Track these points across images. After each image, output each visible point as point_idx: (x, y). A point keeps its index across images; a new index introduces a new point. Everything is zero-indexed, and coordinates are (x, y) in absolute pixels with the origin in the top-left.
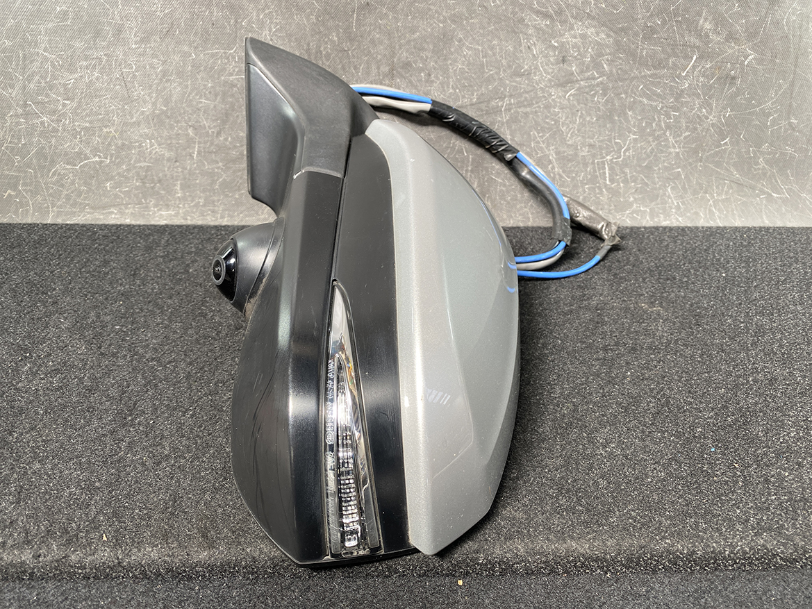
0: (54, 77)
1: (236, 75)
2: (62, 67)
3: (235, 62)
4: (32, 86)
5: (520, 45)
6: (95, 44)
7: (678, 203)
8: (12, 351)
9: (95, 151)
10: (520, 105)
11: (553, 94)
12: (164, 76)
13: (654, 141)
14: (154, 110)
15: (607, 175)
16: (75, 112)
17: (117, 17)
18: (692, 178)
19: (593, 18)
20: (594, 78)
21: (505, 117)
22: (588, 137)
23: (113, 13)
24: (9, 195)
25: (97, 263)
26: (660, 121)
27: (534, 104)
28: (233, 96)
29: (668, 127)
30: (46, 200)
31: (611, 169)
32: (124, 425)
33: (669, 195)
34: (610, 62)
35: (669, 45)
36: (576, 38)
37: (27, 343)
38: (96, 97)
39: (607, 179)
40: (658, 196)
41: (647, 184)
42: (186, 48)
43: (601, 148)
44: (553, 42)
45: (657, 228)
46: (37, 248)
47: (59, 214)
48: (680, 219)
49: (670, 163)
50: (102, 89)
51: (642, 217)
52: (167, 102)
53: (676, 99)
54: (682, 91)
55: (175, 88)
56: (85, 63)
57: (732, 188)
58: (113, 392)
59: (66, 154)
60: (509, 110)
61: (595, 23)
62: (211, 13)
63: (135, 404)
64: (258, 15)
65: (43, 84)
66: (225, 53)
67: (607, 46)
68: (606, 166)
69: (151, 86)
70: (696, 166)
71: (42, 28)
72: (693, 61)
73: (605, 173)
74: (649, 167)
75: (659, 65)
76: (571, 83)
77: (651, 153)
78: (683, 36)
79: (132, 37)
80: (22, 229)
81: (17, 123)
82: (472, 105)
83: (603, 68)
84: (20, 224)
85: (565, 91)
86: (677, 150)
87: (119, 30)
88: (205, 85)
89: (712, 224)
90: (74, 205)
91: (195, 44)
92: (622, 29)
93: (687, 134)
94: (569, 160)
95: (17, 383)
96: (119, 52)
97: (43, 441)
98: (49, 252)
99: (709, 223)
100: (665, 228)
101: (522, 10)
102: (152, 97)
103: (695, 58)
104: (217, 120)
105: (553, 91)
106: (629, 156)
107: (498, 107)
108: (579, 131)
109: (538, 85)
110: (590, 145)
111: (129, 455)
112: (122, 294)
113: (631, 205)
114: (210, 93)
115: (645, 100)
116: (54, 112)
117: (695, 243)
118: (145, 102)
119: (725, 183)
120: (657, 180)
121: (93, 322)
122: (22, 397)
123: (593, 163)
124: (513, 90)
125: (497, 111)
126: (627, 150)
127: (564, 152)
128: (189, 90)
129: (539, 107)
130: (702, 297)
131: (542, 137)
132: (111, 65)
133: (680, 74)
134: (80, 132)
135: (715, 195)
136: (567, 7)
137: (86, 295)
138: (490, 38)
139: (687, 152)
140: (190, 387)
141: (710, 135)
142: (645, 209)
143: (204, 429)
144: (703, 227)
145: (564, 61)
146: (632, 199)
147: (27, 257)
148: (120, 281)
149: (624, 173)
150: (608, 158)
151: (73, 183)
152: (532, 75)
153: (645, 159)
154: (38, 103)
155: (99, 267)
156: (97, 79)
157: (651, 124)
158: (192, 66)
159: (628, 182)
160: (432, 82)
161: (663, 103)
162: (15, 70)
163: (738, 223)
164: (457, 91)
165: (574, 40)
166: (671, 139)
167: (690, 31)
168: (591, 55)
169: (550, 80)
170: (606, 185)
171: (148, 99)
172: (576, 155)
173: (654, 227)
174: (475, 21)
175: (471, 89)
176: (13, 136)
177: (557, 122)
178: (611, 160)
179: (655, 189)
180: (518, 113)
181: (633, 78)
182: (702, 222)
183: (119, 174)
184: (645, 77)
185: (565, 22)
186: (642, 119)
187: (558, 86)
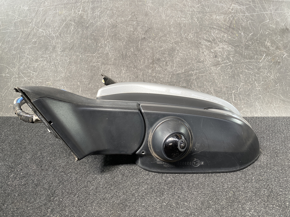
0: (30, 64)
1: (96, 63)
2: (33, 60)
3: (96, 58)
4: (22, 67)
5: (200, 52)
6: (45, 53)
7: (260, 108)
8: (7, 168)
10: (200, 73)
11: (212, 69)
12: (70, 63)
13: (250, 85)
14: (65, 75)
15: (233, 98)
16: (37, 77)
17: (54, 43)
18: (265, 99)
19: (226, 42)
20: (227, 63)
21: (194, 77)
22: (226, 84)
23: (53, 42)
24: (11, 106)
25: (42, 132)
26: (252, 78)
27: (205, 72)
28: (94, 70)
29: (255, 80)
30: (24, 108)
31: (235, 95)
32: (50, 201)
33: (257, 105)
34: (233, 57)
35: (254, 51)
36: (220, 49)
37: (13, 165)
38: (45, 71)
39: (233, 99)
40: (253, 105)
41: (248, 101)
42: (78, 54)
43: (230, 88)
44: (212, 50)
45: (253, 117)
46: (19, 126)
48: (261, 114)
49: (257, 93)
50: (47, 68)
51: (247, 113)
52: (70, 73)
53: (258, 70)
54: (260, 67)
55: (73, 68)
56: (41, 59)
57: (281, 102)
58: (46, 186)
60: (196, 75)
61: (227, 43)
62: (88, 41)
63: (55, 191)
64: (104, 42)
65: (26, 66)
66: (92, 55)
67: (232, 51)
68: (233, 94)
69: (65, 67)
70: (267, 94)
71: (27, 47)
72: (264, 57)
73: (232, 97)
74: (249, 95)
75: (251, 58)
76: (219, 65)
77: (250, 90)
78: (260, 48)
79: (59, 50)
80: (14, 119)
81: (15, 80)
82: (182, 73)
83: (231, 59)
84: (14, 117)
85: (216, 68)
86: (259, 89)
87: (54, 48)
88: (84, 67)
89: (274, 116)
91: (81, 52)
92: (237, 46)
93: (263, 82)
94: (218, 93)
95: (8, 182)
96: (54, 55)
97: (17, 208)
98: (24, 128)
99: (272, 115)
100: (256, 117)
101: (200, 39)
102: (65, 71)
103: (264, 55)
104: (89, 79)
105: (212, 68)
106: (241, 91)
107: (192, 73)
108: (222, 82)
109: (206, 66)
110: (226, 87)
111: (51, 215)
112: (51, 145)
113: (243, 109)
114: (86, 69)
115: (246, 70)
116: (29, 76)
117: (269, 123)
118: (62, 72)
119: (278, 100)
120: (252, 99)
121: (39, 156)
122: (9, 188)
123: (228, 93)
124: (197, 68)
125: (192, 75)
126: (240, 89)
127: (217, 89)
128: (78, 68)
129: (207, 73)
130: (276, 145)
131: (208, 84)
132: (50, 60)
133: (259, 61)
134: (38, 83)
135: (275, 105)
136: (217, 38)
137: (37, 145)
138: (188, 49)
139: (263, 89)
140: (77, 184)
141: (271, 83)
142: (248, 110)
143: (83, 203)
144: (271, 117)
145: (216, 57)
146: (243, 106)
147: (16, 130)
148: (50, 139)
149: (239, 97)
150: (233, 91)
152: (204, 62)
153: (247, 92)
154: (23, 73)
155: (42, 133)
156: (46, 65)
157: (249, 79)
158: (80, 60)
159: (241, 100)
160: (168, 65)
161: (253, 71)
162: (16, 62)
163: (284, 115)
164: (177, 68)
165: (219, 50)
166: (257, 84)
167: (262, 46)
168: (226, 55)
169: (211, 64)
170: (233, 102)
171: (63, 71)
172: (221, 90)
173: (252, 117)
174: (183, 43)
175: (182, 67)
176: (14, 85)
177: (214, 78)
178: (234, 92)
179: (252, 103)
180: (199, 76)
181: (242, 63)
182: (270, 115)
184: (246, 62)
185: (216, 43)
186: (245, 77)
187: (214, 66)
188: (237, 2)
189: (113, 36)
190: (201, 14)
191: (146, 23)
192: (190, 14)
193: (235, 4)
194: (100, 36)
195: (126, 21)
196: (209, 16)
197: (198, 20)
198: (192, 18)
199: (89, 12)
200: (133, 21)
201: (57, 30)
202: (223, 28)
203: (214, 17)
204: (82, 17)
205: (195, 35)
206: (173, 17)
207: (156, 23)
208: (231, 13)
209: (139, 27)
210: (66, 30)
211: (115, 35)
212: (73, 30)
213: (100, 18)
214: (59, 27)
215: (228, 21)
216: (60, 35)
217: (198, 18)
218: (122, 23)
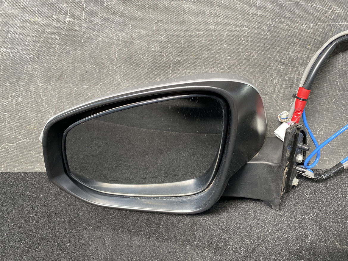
3: (100, 92)
5: (267, 79)
6: (18, 84)
7: (345, 155)
9: (24, 137)
11: (282, 103)
12: (59, 100)
16: (10, 118)
17: (30, 70)
23: (27, 68)
26: (342, 116)
27: (271, 109)
33: (341, 151)
36: (299, 75)
38: (22, 111)
40: (334, 152)
42: (71, 85)
44: (286, 77)
47: (7, 166)
49: (344, 137)
50: (24, 107)
51: (324, 162)
55: (66, 105)
56: (13, 94)
59: (8, 138)
62: (85, 66)
64: (113, 68)
66: (94, 87)
69: (52, 105)
75: (346, 89)
79: (40, 81)
83: (313, 90)
85: (289, 102)
87: (31, 77)
90: (15, 162)
91: (76, 83)
92: (328, 71)
96: (33, 88)
101: (269, 61)
102: (53, 110)
105: (283, 102)
106: (322, 134)
109: (275, 99)
115: (335, 106)
118: (49, 113)
120: (335, 144)
126: (321, 131)
129: (274, 110)
131: (274, 125)
132: (28, 95)
134: (14, 128)
136: (296, 59)
138: (249, 76)
142: (327, 159)
145: (291, 87)
151: (13, 152)
152: (272, 94)
156: (21, 102)
157: (336, 118)
158: (75, 94)
169: (281, 97)
171: (51, 111)
179: (334, 149)
183: (38, 147)
184: (337, 95)
185: (294, 67)
186: (331, 116)
187: (286, 99)
188: (341, 3)
189: (126, 59)
190: (275, 21)
191: (182, 37)
192: (256, 20)
193: (338, 6)
194: (105, 58)
195: (147, 34)
196: (289, 23)
197: (269, 30)
198: (260, 27)
199: (83, 19)
200: (159, 34)
201: (32, 49)
202: (310, 44)
203: (298, 25)
204: (71, 28)
205: (261, 54)
206: (228, 24)
207: (199, 37)
208: (327, 19)
209: (170, 45)
210: (46, 48)
211: (131, 58)
212: (59, 50)
213: (103, 30)
214: (35, 44)
215: (320, 33)
216: (38, 57)
217: (269, 27)
218: (140, 38)
